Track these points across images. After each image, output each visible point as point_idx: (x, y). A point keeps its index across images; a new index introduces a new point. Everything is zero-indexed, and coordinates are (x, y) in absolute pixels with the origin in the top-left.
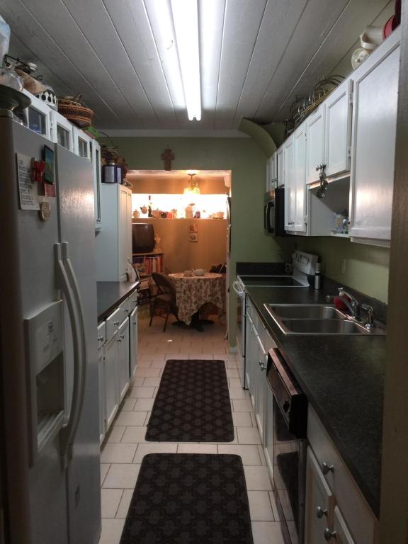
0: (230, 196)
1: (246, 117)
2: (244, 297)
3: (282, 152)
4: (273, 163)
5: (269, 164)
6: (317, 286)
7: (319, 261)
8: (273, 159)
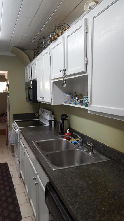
0: (8, 83)
1: (15, 45)
2: (19, 133)
3: (34, 63)
4: (29, 69)
5: (27, 69)
6: (53, 126)
7: (53, 114)
8: (29, 67)
